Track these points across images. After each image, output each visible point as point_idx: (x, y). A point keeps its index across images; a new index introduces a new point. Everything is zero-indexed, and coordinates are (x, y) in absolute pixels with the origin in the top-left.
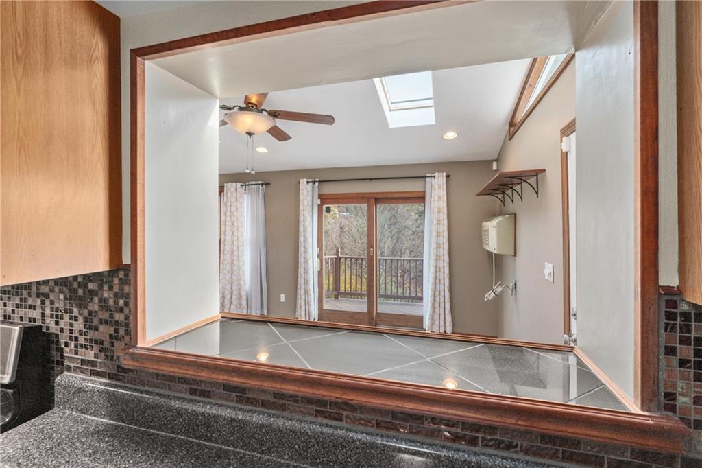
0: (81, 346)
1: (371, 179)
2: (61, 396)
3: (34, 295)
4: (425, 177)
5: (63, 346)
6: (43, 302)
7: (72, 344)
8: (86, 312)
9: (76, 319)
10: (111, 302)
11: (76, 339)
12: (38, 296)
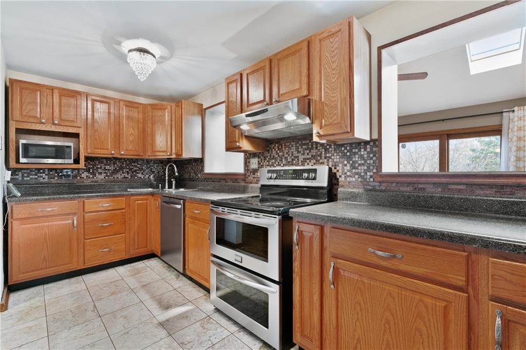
0: (348, 176)
1: (443, 120)
2: (341, 195)
3: (323, 158)
4: (502, 112)
5: (338, 177)
6: (328, 160)
7: (343, 176)
8: (351, 162)
9: (346, 165)
10: (365, 156)
11: (346, 173)
12: (325, 158)
